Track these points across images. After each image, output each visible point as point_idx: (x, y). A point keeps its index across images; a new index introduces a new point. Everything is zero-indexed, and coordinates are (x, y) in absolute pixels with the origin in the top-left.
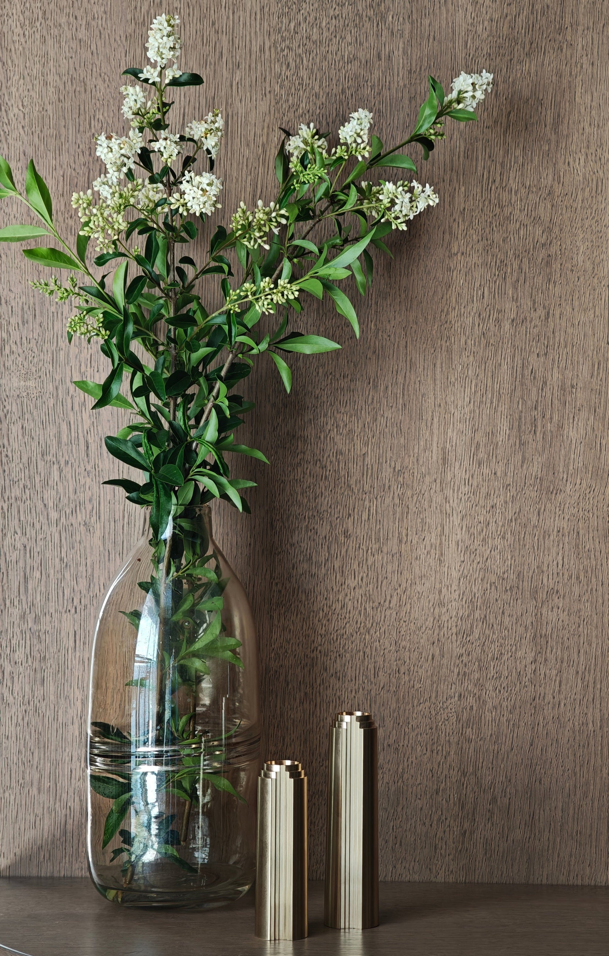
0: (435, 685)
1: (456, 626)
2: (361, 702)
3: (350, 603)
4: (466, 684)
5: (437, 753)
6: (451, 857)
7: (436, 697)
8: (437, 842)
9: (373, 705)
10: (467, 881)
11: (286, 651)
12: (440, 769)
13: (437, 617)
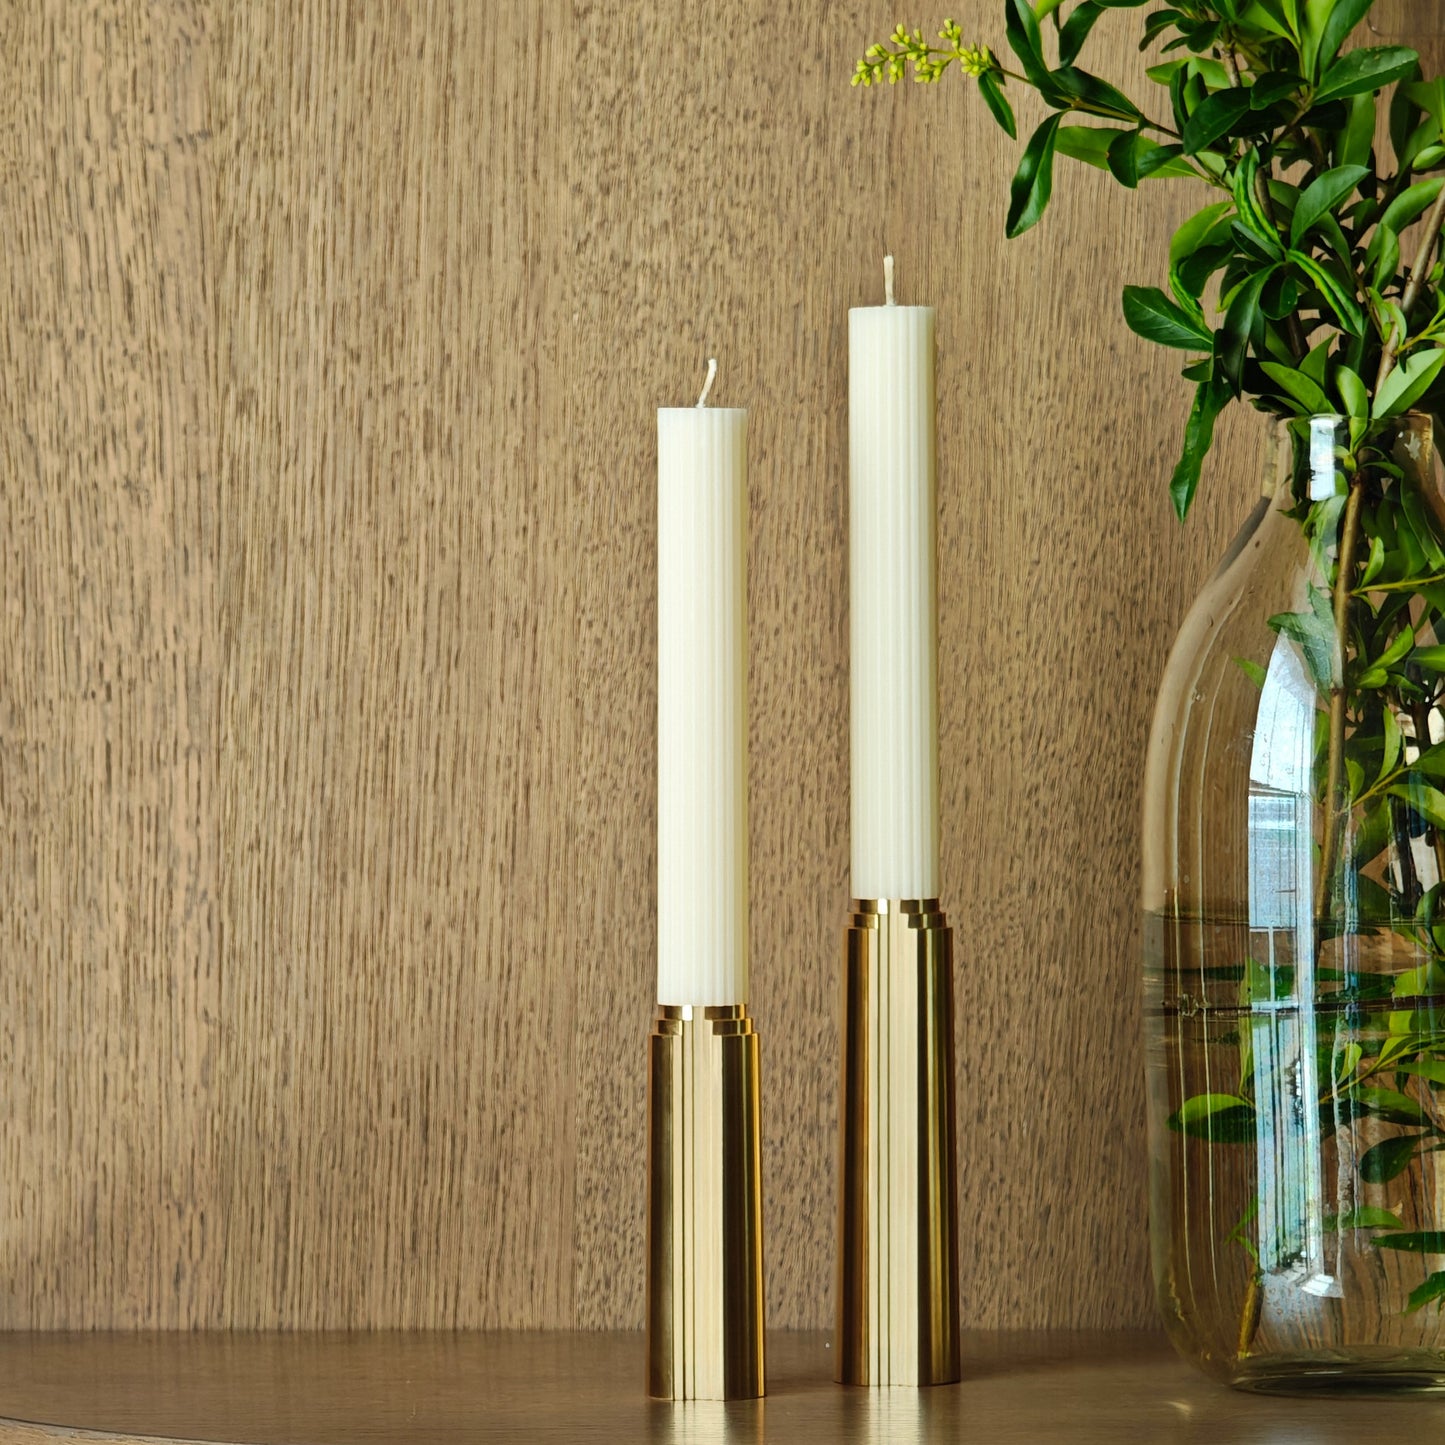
0: (973, 862)
1: (1023, 718)
2: (796, 907)
3: (767, 666)
4: (1047, 859)
5: (980, 1023)
6: (1014, 1270)
7: (977, 888)
8: (981, 1235)
9: (825, 912)
10: (1053, 1325)
11: (615, 786)
12: (987, 1064)
13: (976, 698)
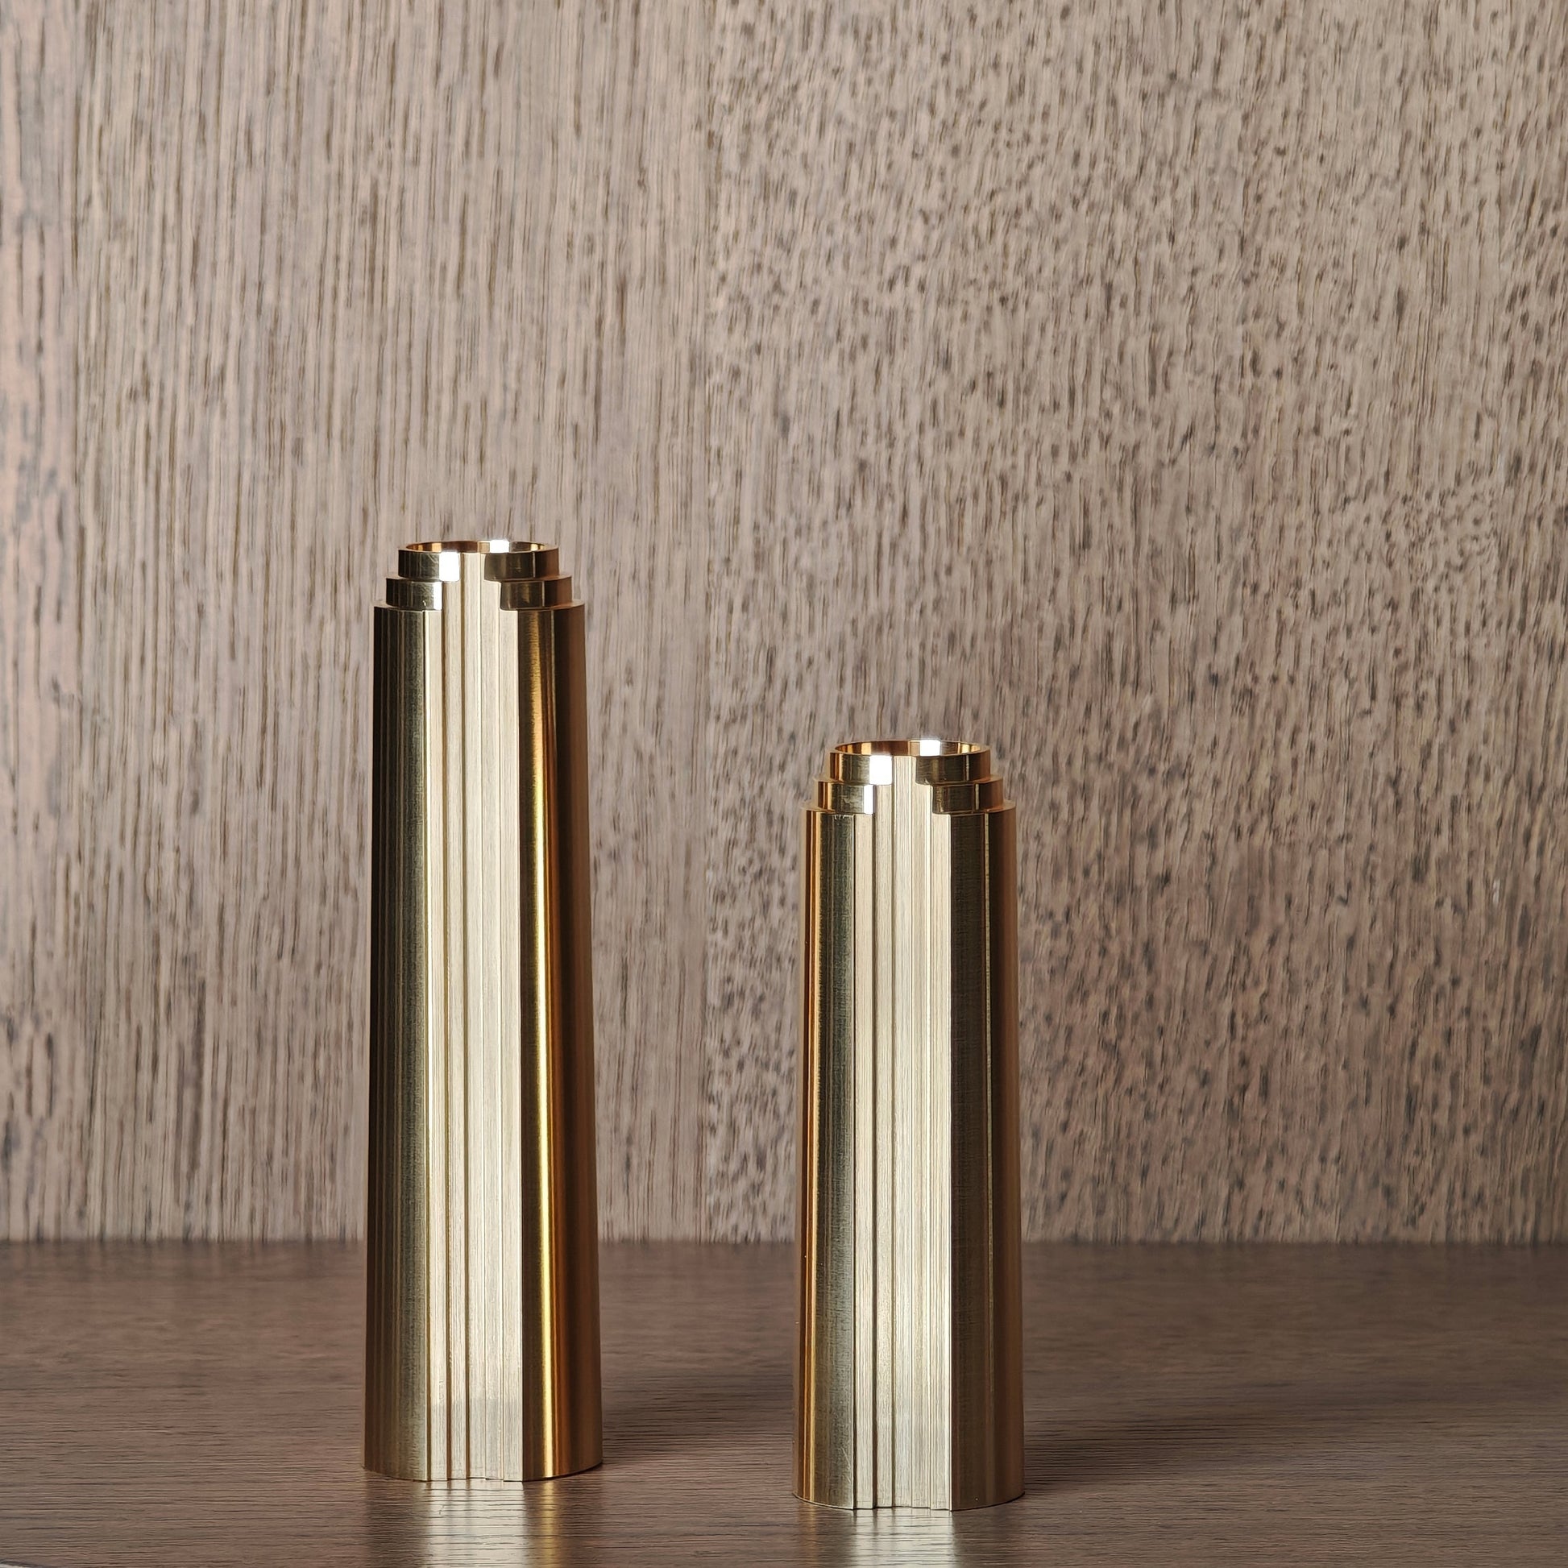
0: (1409, 423)
1: (1501, 167)
2: (1095, 500)
3: (1047, 74)
4: (1541, 416)
5: (1419, 707)
6: (1476, 1139)
7: (1415, 470)
8: (1417, 1078)
9: (1147, 511)
10: (1543, 1236)
11: (777, 287)
12: (1432, 776)
13: (1418, 132)
